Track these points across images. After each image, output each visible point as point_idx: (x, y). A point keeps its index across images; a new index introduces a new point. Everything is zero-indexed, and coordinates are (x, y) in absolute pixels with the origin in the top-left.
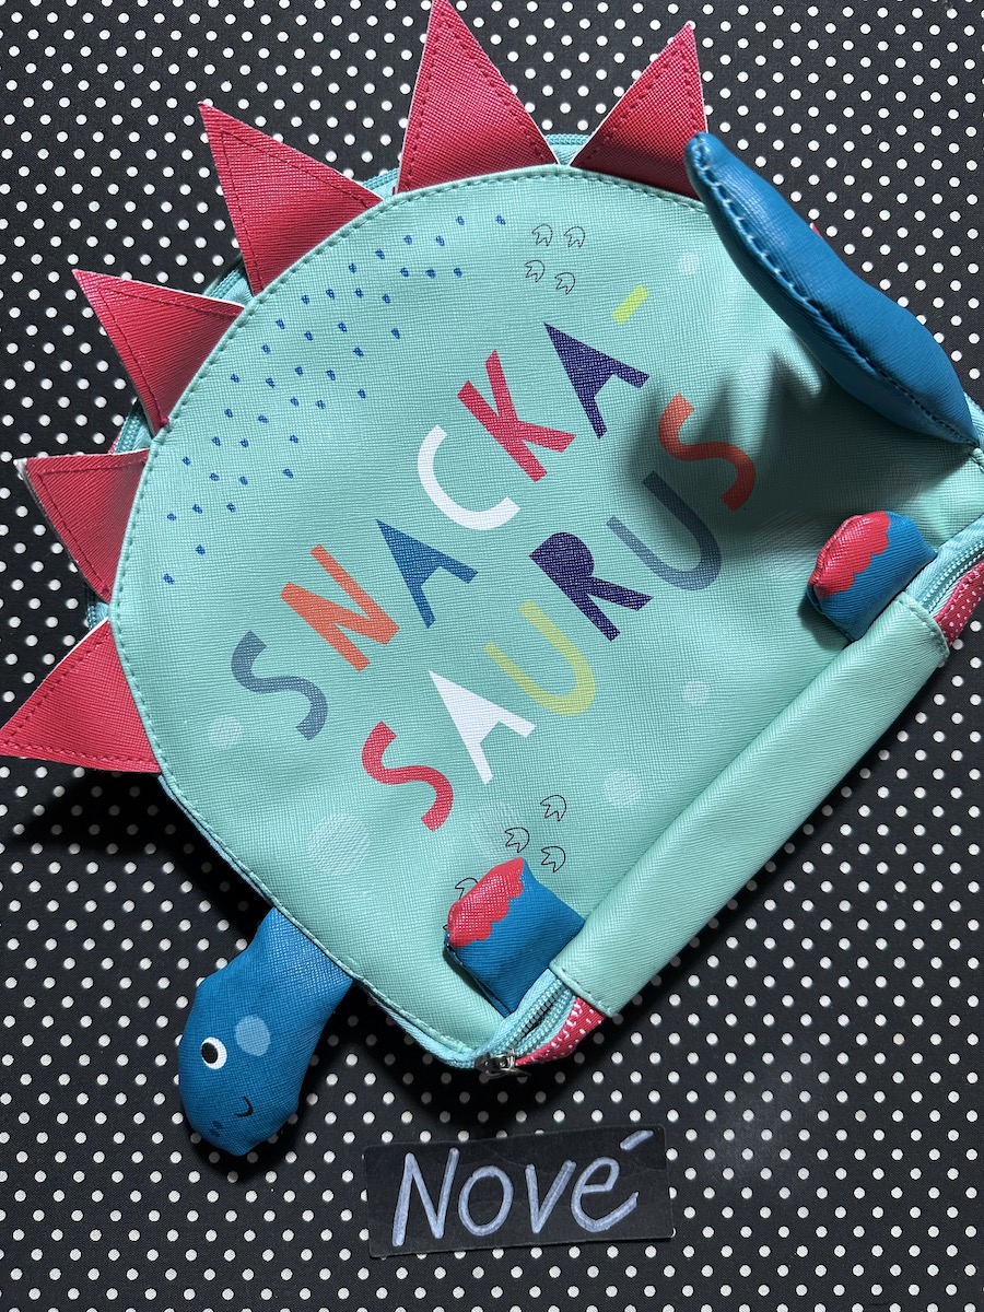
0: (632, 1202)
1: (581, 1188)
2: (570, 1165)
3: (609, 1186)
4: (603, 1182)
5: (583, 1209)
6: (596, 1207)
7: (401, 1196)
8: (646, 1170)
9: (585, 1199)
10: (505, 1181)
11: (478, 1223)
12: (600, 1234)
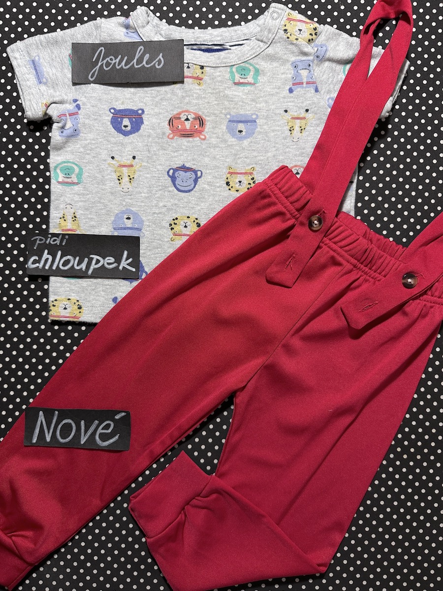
0: (117, 437)
1: (100, 431)
2: (97, 422)
3: (109, 431)
4: (108, 429)
5: (99, 437)
6: (104, 437)
7: (37, 425)
8: (124, 426)
9: (100, 434)
10: (74, 425)
11: (62, 438)
12: (104, 447)
